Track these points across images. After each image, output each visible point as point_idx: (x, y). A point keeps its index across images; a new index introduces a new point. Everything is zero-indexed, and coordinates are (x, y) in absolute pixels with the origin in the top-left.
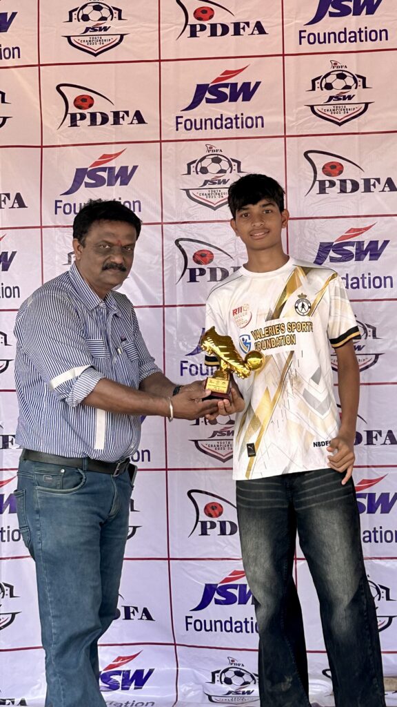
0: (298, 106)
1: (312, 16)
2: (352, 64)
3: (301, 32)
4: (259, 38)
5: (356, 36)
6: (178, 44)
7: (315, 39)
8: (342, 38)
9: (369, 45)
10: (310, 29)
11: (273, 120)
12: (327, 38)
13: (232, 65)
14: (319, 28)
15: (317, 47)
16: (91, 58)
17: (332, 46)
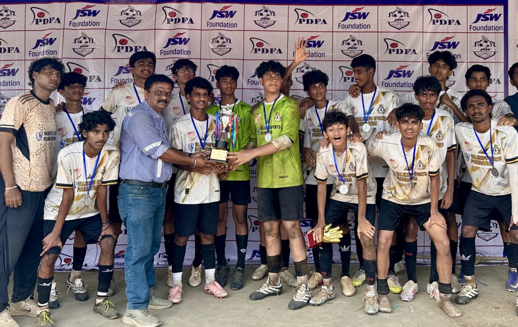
0: (337, 50)
1: (343, 18)
2: (357, 36)
3: (339, 24)
4: (324, 25)
5: (359, 26)
6: (294, 25)
7: (345, 27)
8: (354, 27)
9: (363, 30)
10: (342, 23)
11: (328, 55)
12: (348, 26)
13: (314, 34)
14: (345, 23)
15: (345, 30)
16: (263, 29)
17: (350, 30)
